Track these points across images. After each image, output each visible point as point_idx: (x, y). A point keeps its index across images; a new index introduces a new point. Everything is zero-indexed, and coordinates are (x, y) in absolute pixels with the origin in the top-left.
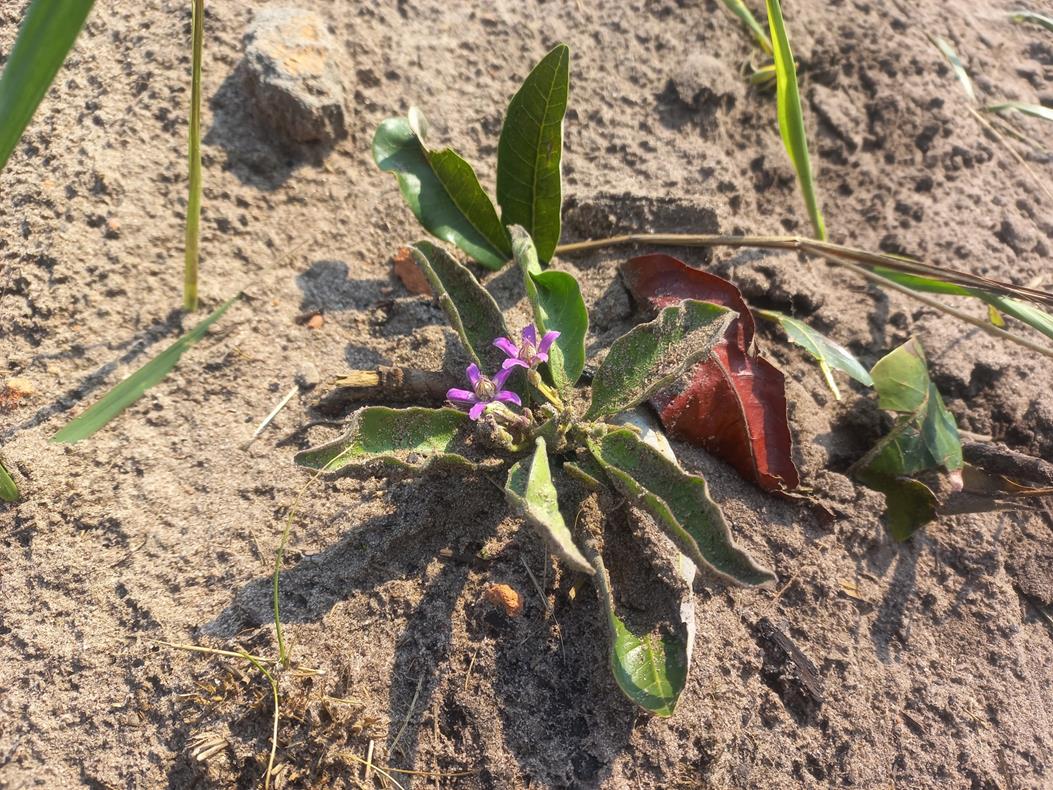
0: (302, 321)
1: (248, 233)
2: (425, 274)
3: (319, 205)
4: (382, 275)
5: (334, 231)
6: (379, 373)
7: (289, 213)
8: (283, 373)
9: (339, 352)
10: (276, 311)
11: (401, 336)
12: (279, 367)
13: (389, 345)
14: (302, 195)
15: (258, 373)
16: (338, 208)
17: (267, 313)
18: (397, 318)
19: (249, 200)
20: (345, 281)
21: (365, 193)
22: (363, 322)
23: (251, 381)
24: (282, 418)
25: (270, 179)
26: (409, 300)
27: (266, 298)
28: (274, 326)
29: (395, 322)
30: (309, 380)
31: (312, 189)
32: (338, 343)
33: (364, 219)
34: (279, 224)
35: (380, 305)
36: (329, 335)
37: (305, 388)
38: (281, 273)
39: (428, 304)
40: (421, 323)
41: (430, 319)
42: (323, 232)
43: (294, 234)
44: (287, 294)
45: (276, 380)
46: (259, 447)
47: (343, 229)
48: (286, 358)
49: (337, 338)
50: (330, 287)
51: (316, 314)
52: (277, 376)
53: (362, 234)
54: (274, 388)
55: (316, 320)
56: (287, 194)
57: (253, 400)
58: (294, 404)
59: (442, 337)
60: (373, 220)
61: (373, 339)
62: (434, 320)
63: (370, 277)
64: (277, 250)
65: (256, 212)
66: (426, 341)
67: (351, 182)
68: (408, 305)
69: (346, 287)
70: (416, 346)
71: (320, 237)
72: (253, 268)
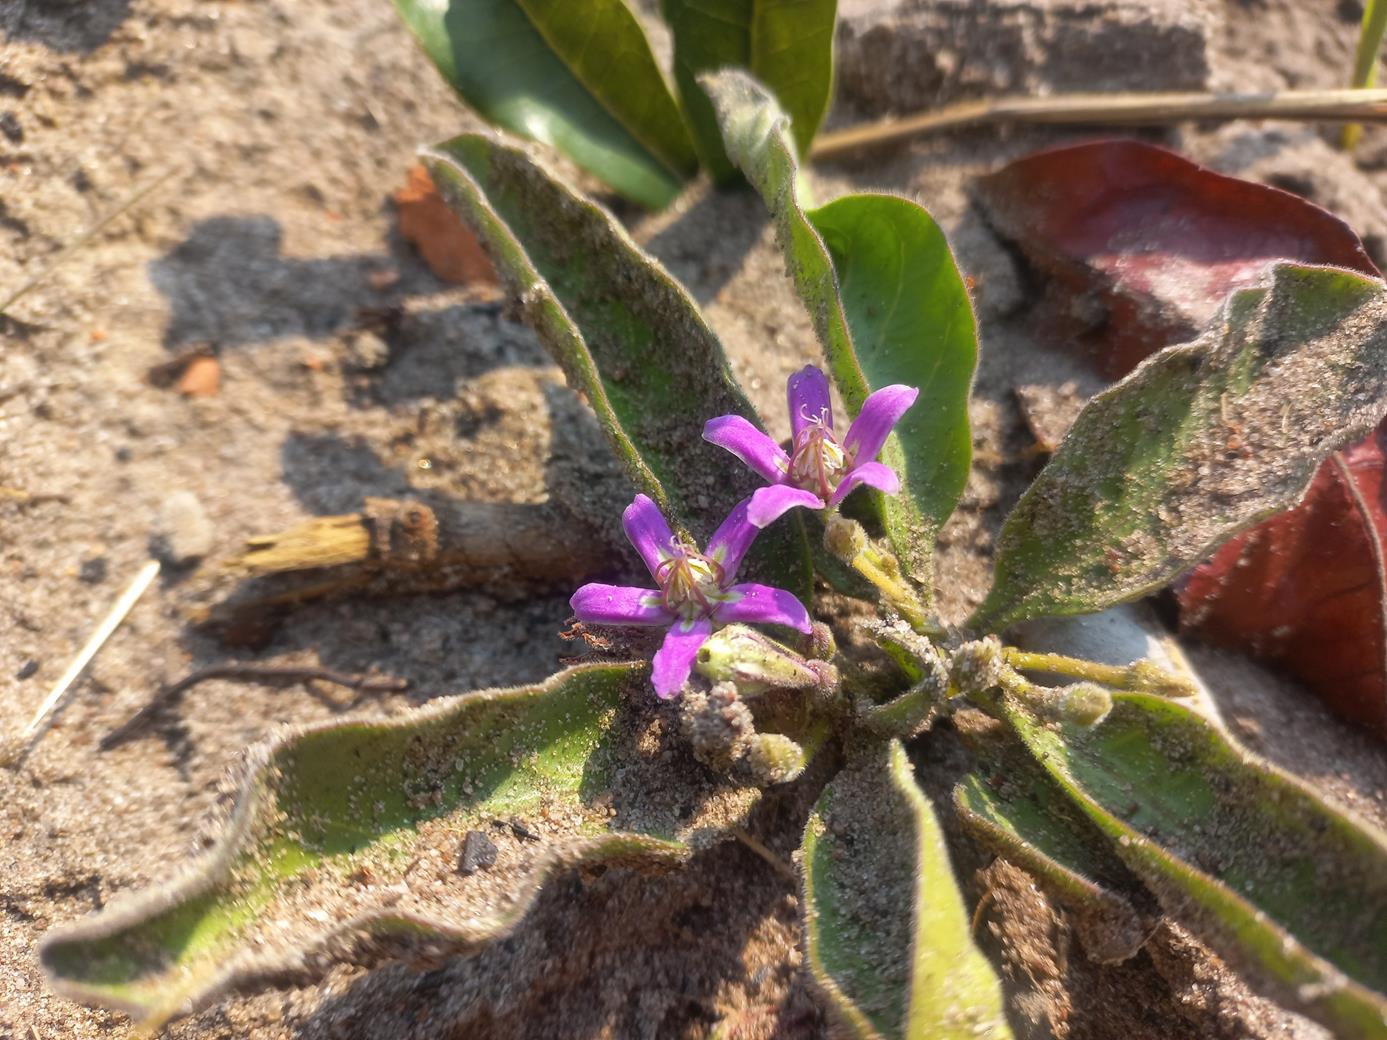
0: (165, 377)
1: (24, 159)
2: (476, 227)
3: (209, 79)
4: (367, 241)
5: (245, 140)
6: (368, 523)
7: (133, 104)
8: (119, 526)
9: (263, 455)
10: (98, 357)
11: (428, 403)
12: (108, 510)
13: (399, 426)
14: (160, 58)
15: (49, 534)
16: (254, 83)
17: (75, 363)
18: (412, 354)
19: (26, 76)
20: (274, 264)
21: (319, 44)
22: (326, 368)
23: (31, 556)
24: (116, 661)
25: (80, 22)
26: (442, 302)
27: (68, 325)
28: (91, 396)
29: (408, 364)
30: (182, 548)
31: (187, 39)
32: (261, 430)
33: (316, 105)
34: (107, 132)
35: (368, 320)
36: (238, 411)
37: (176, 570)
38: (109, 254)
39: (492, 311)
40: (478, 363)
41: (500, 352)
42: (219, 146)
43: (145, 152)
44: (125, 310)
45: (99, 550)
46: (58, 754)
47: (265, 133)
48: (125, 484)
49: (259, 417)
50: (237, 283)
51: (200, 355)
52: (102, 538)
53: (317, 143)
54: (94, 573)
55: (202, 373)
56: (123, 54)
57: (36, 613)
58: (148, 619)
59: (538, 399)
60: (343, 104)
61: (357, 415)
62: (511, 353)
63: (340, 248)
64: (102, 197)
65: (46, 105)
66: (493, 414)
67: (283, 19)
68: (439, 317)
69: (278, 278)
70: (469, 425)
71: (209, 158)
72: (41, 246)
